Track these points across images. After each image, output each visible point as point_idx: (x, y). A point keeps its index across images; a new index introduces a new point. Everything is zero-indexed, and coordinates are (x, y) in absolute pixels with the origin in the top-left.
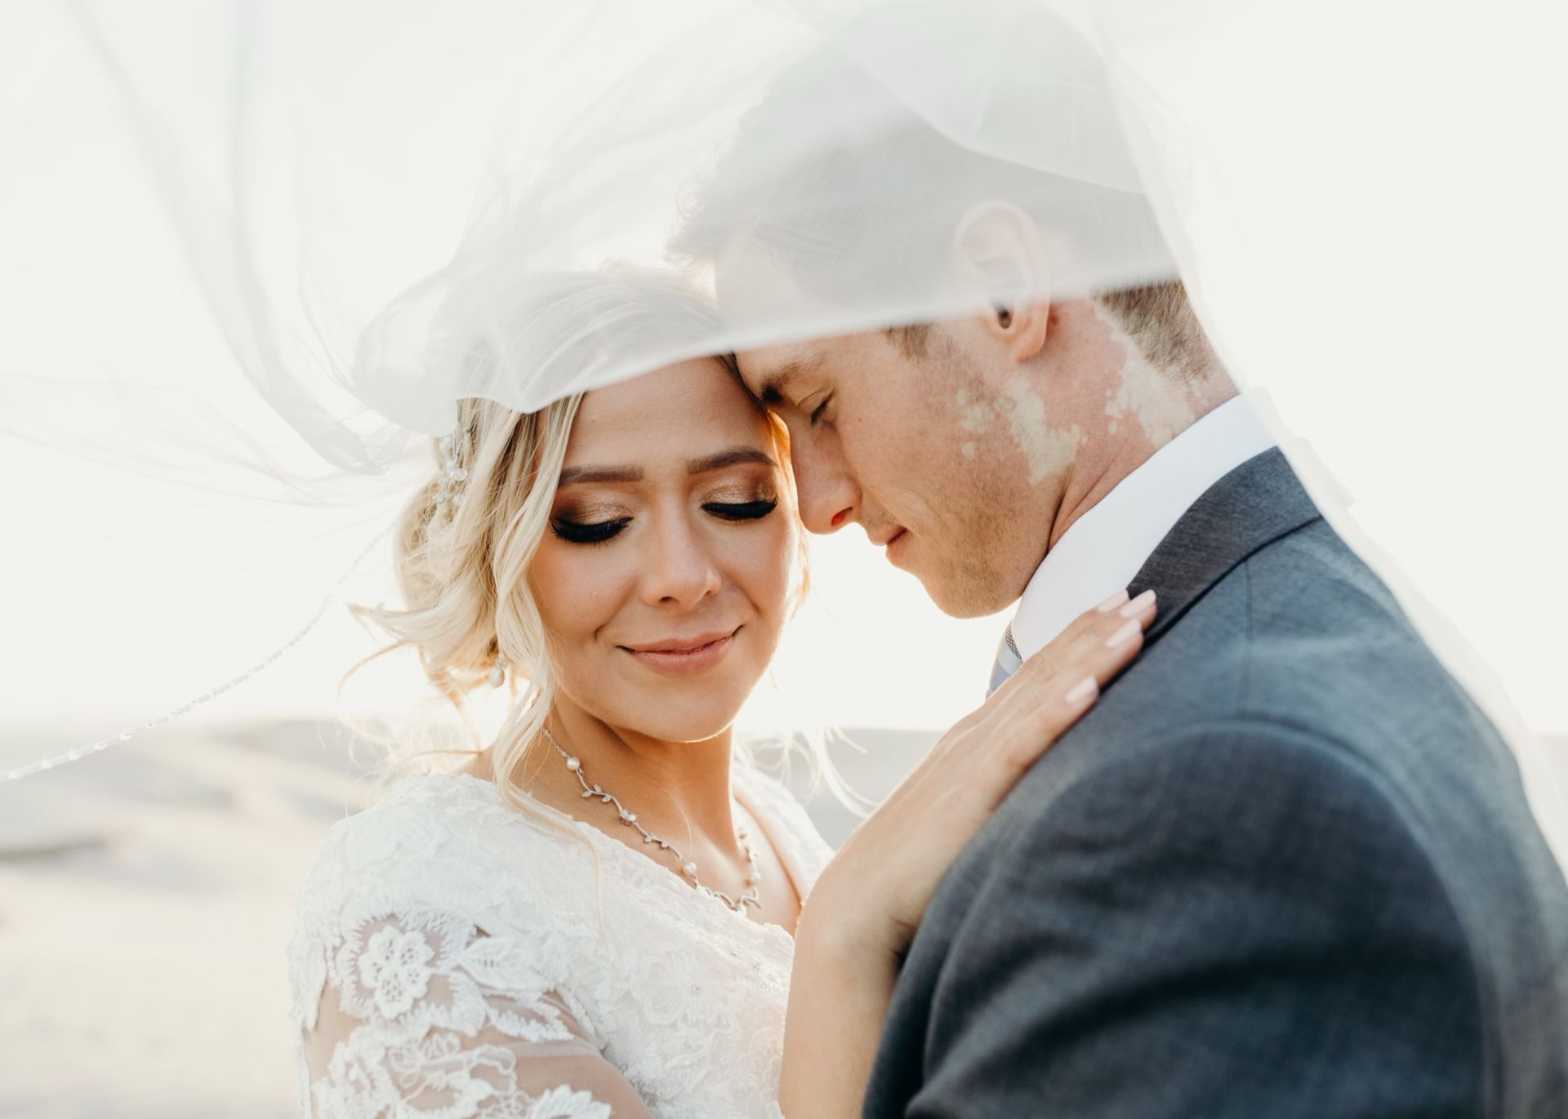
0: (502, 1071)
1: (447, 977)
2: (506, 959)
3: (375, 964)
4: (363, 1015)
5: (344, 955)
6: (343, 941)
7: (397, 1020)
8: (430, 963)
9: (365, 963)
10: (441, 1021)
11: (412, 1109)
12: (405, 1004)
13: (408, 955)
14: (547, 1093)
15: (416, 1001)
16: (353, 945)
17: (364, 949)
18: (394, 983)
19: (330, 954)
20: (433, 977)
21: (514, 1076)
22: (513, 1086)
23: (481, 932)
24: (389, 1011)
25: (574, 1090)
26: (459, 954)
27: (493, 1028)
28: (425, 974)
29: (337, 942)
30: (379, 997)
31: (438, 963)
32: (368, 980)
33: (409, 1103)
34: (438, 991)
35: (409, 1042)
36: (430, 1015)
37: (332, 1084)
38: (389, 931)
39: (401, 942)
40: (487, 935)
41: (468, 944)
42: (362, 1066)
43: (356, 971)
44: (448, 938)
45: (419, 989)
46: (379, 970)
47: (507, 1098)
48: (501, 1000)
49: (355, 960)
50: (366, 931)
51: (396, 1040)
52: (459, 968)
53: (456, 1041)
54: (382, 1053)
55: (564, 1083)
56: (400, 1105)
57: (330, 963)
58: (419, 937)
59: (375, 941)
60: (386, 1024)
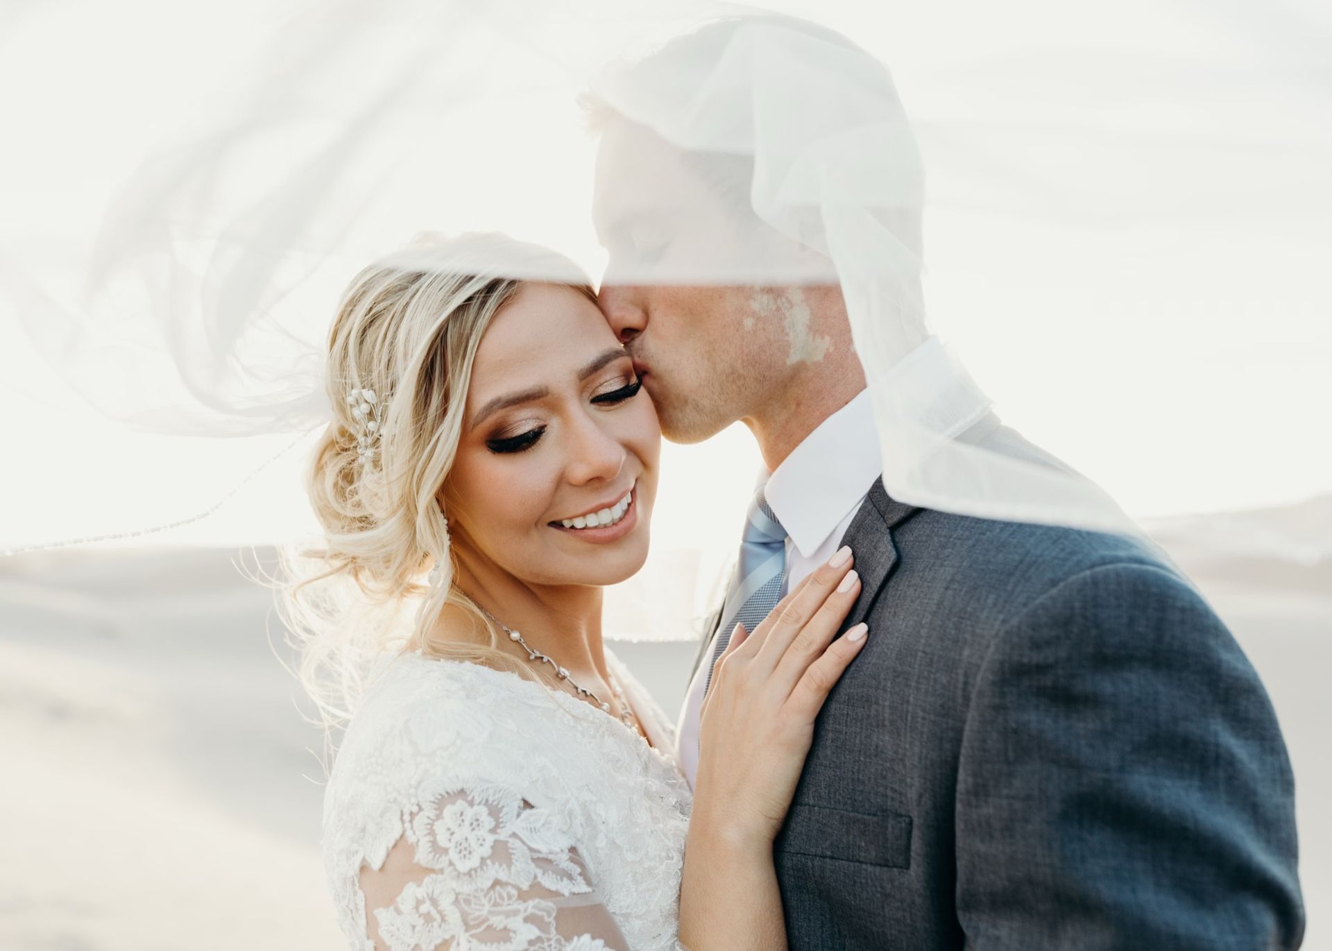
0: (547, 919)
1: (506, 843)
2: (543, 825)
3: (449, 829)
4: (438, 867)
5: (420, 820)
6: (420, 809)
7: (469, 874)
8: (493, 831)
9: (439, 827)
10: (503, 876)
11: (475, 942)
12: (474, 862)
13: (476, 824)
14: (576, 938)
15: (483, 860)
16: (429, 812)
17: (439, 816)
18: (464, 845)
19: (407, 817)
20: (496, 842)
21: (554, 923)
22: (553, 930)
23: (527, 805)
24: (463, 866)
25: (593, 938)
26: (515, 824)
27: (539, 884)
28: (490, 839)
29: (415, 809)
30: (453, 855)
31: (499, 831)
32: (442, 840)
33: (472, 936)
34: (501, 852)
35: (476, 891)
36: (496, 871)
37: (399, 912)
38: (460, 804)
39: (470, 813)
40: (532, 807)
41: (519, 815)
42: (434, 902)
43: (432, 833)
44: (505, 810)
45: (486, 851)
46: (452, 834)
47: (549, 940)
48: (543, 862)
49: (432, 825)
50: (443, 801)
51: (466, 888)
52: (514, 835)
53: (514, 892)
54: (453, 897)
55: (587, 932)
56: (463, 937)
57: (407, 825)
58: (483, 810)
59: (449, 811)
60: (459, 875)
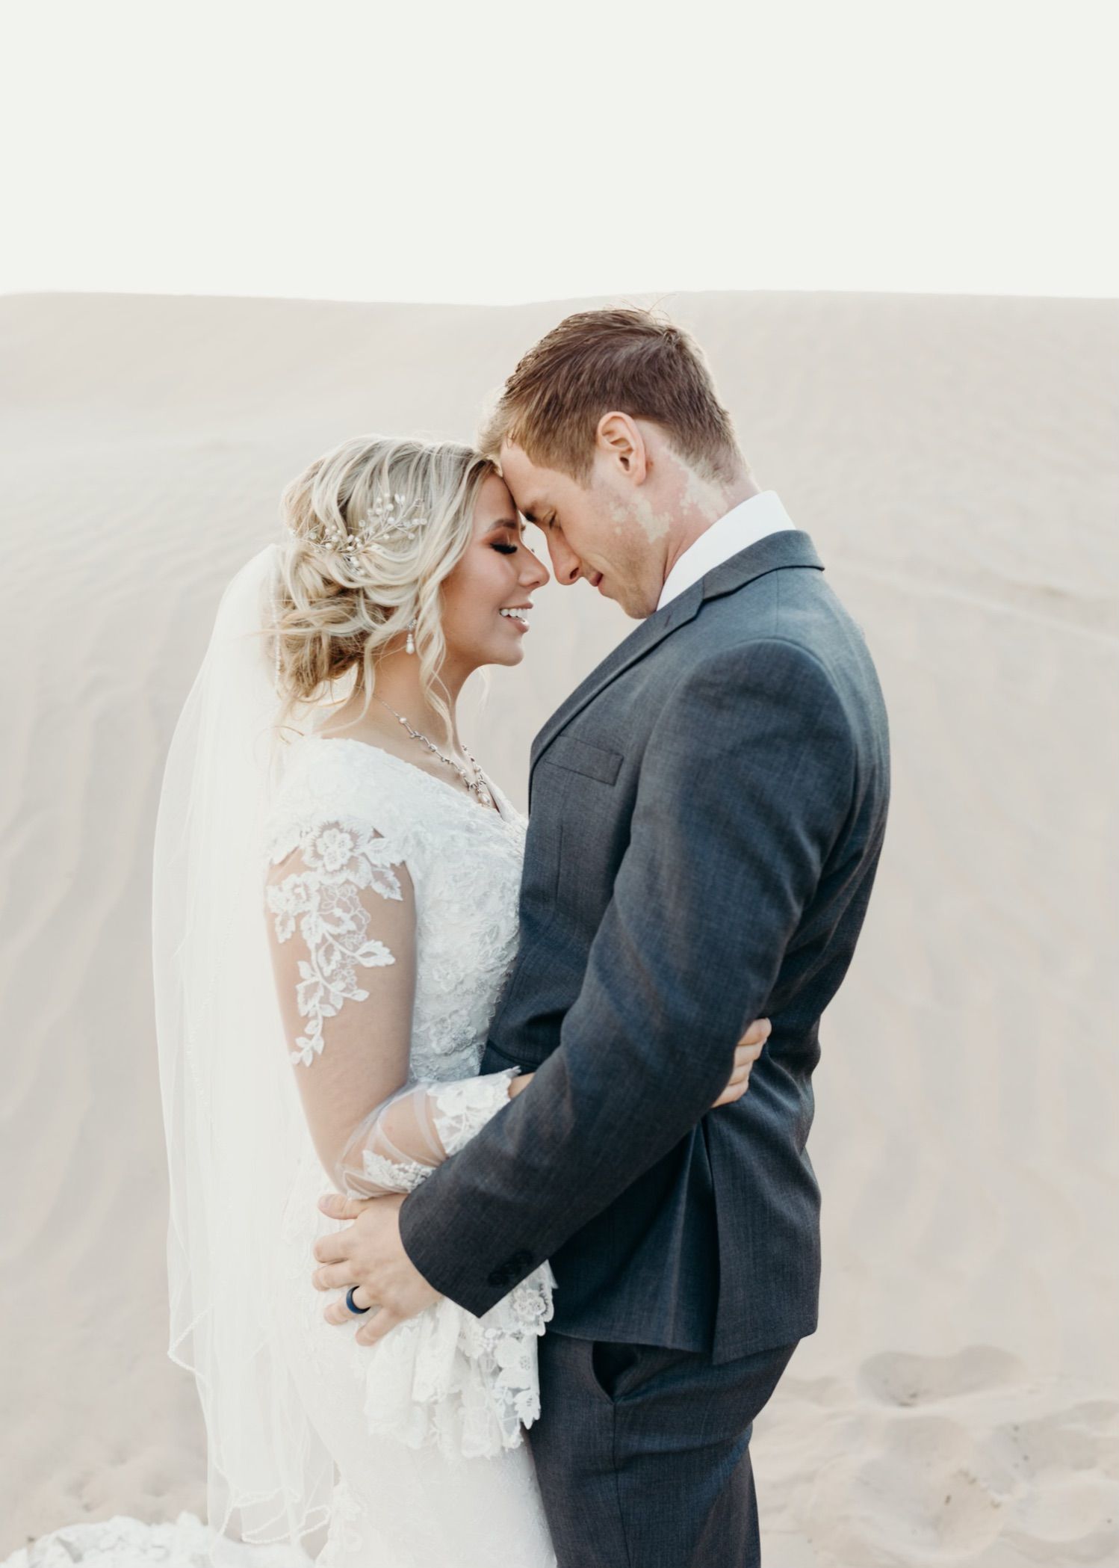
0: (363, 922)
1: (357, 858)
2: (385, 848)
3: (325, 844)
4: (313, 866)
5: (310, 837)
6: (312, 830)
7: (332, 873)
8: (351, 850)
9: (320, 843)
10: (352, 878)
11: (320, 920)
12: (337, 866)
13: (342, 843)
14: (373, 941)
15: (342, 866)
16: (316, 833)
17: (321, 836)
18: (333, 855)
19: (303, 835)
20: (352, 857)
22: (364, 931)
23: (377, 834)
24: (330, 868)
25: (384, 946)
26: (366, 848)
27: (371, 888)
28: (349, 854)
29: (308, 831)
30: (326, 860)
31: (355, 850)
32: (320, 851)
33: (321, 915)
34: (352, 864)
35: (334, 884)
36: (348, 874)
37: (281, 890)
38: (335, 831)
39: (340, 837)
40: (379, 836)
41: (369, 841)
42: (306, 887)
43: (315, 845)
44: (362, 837)
45: (344, 861)
46: (327, 847)
47: (359, 934)
48: (378, 873)
49: (315, 840)
50: (327, 827)
51: (328, 881)
52: (364, 854)
53: (355, 890)
54: (318, 886)
55: (382, 940)
56: (315, 914)
57: (303, 839)
58: (347, 836)
59: (327, 833)
60: (327, 872)
